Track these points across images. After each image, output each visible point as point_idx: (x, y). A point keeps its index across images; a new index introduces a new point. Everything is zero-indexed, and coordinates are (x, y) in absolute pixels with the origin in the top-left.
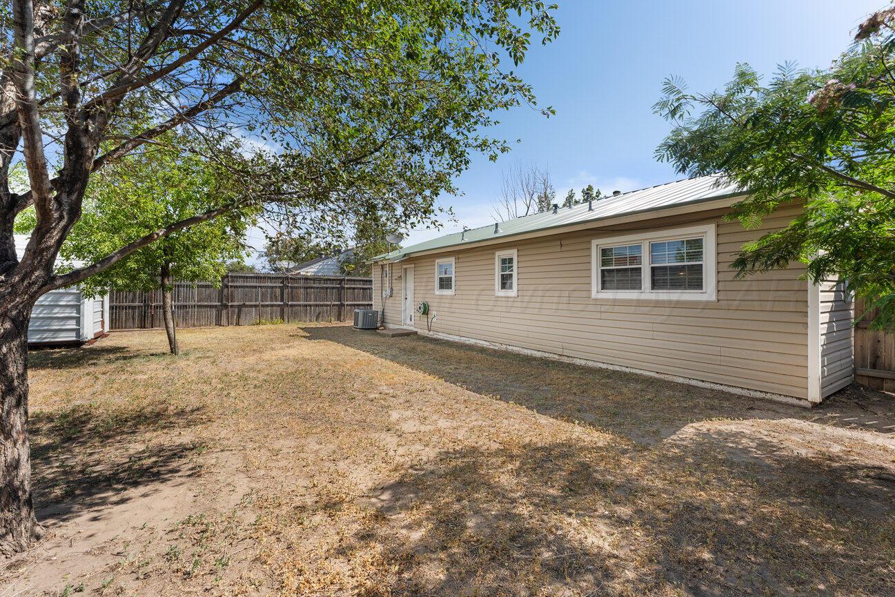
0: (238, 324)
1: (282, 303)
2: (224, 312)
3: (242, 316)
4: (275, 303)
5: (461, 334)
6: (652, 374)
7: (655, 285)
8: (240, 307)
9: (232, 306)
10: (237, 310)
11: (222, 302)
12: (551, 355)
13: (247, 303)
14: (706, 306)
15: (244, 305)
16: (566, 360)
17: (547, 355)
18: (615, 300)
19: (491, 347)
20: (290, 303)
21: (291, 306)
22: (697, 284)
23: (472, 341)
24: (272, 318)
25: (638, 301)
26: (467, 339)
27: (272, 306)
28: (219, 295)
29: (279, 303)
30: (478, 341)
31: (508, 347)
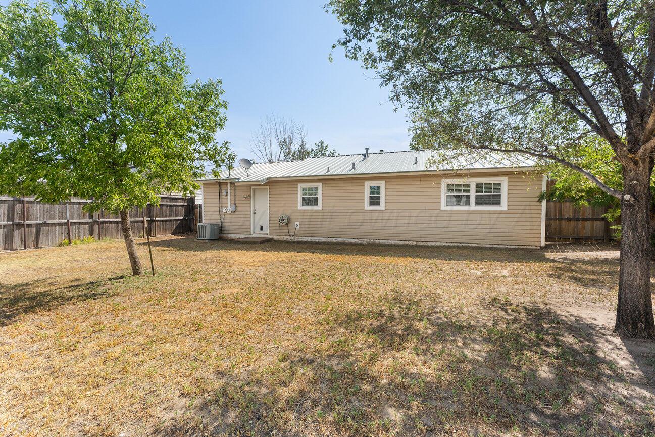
0: (37, 246)
1: (91, 220)
2: (17, 233)
3: (43, 238)
4: (83, 220)
5: (329, 236)
6: (475, 245)
7: (478, 203)
8: (38, 227)
9: (29, 226)
10: (34, 230)
11: (12, 220)
12: (410, 242)
13: (48, 222)
14: (501, 212)
15: (45, 224)
16: (421, 244)
17: (407, 242)
18: (452, 211)
19: (360, 242)
20: (101, 220)
21: (103, 223)
22: (498, 202)
23: (340, 240)
24: (79, 237)
25: (468, 211)
26: (334, 239)
27: (80, 224)
28: (8, 211)
29: (87, 220)
30: (345, 240)
31: (375, 241)
